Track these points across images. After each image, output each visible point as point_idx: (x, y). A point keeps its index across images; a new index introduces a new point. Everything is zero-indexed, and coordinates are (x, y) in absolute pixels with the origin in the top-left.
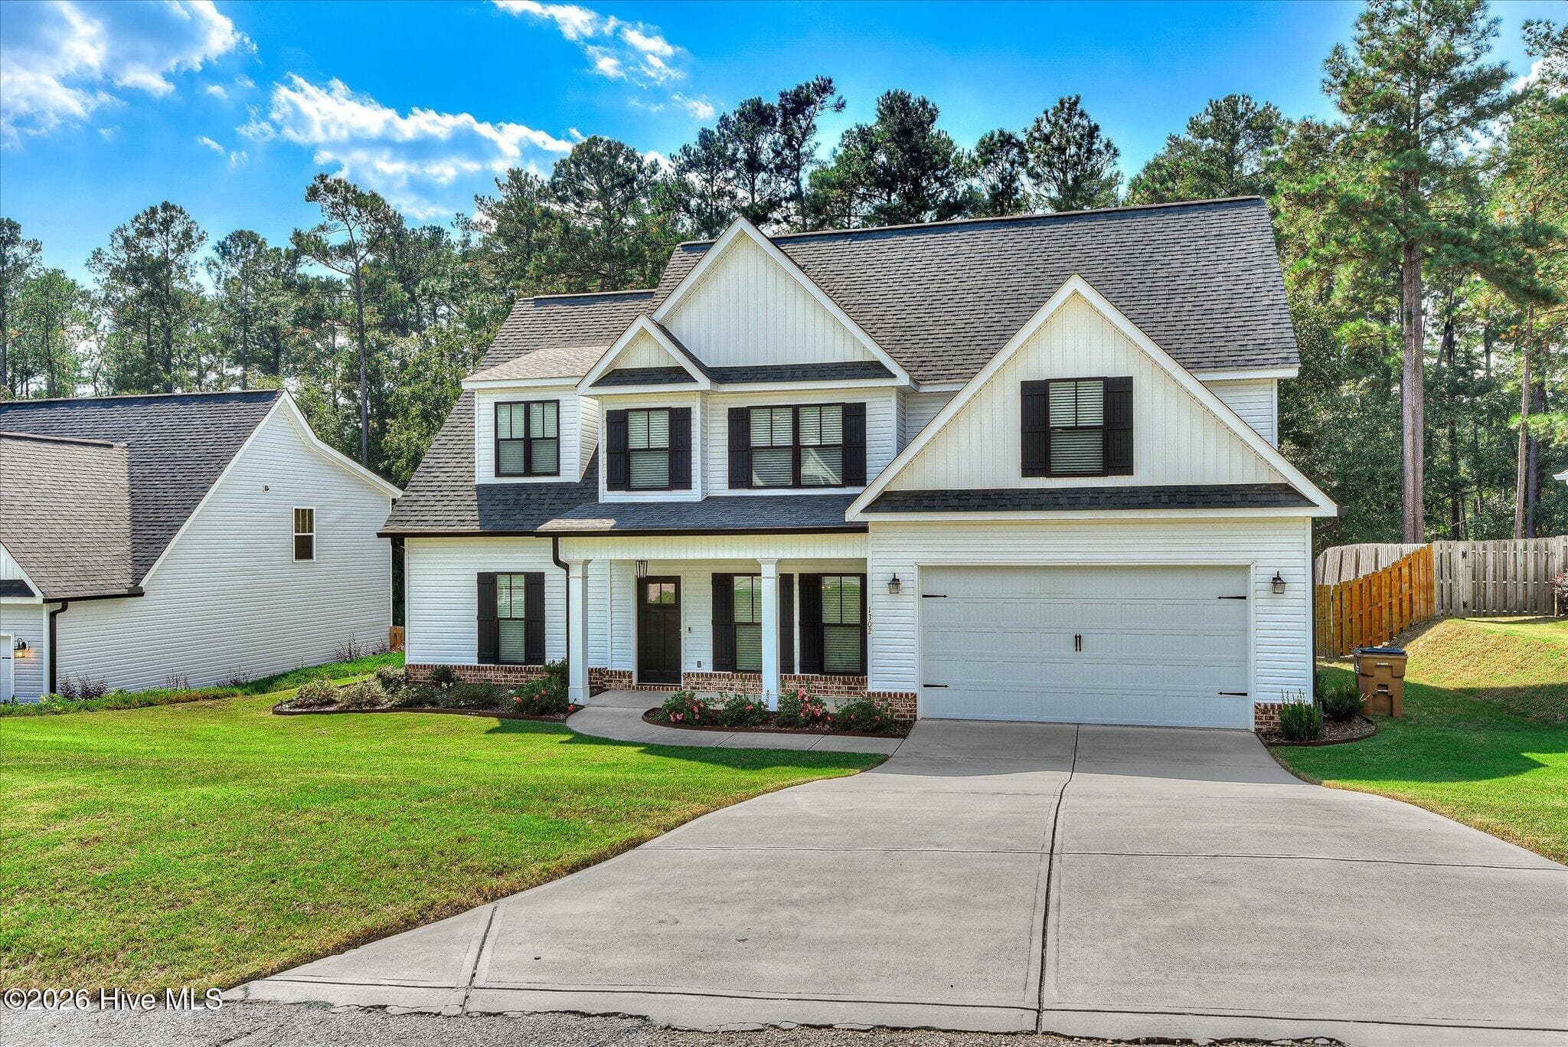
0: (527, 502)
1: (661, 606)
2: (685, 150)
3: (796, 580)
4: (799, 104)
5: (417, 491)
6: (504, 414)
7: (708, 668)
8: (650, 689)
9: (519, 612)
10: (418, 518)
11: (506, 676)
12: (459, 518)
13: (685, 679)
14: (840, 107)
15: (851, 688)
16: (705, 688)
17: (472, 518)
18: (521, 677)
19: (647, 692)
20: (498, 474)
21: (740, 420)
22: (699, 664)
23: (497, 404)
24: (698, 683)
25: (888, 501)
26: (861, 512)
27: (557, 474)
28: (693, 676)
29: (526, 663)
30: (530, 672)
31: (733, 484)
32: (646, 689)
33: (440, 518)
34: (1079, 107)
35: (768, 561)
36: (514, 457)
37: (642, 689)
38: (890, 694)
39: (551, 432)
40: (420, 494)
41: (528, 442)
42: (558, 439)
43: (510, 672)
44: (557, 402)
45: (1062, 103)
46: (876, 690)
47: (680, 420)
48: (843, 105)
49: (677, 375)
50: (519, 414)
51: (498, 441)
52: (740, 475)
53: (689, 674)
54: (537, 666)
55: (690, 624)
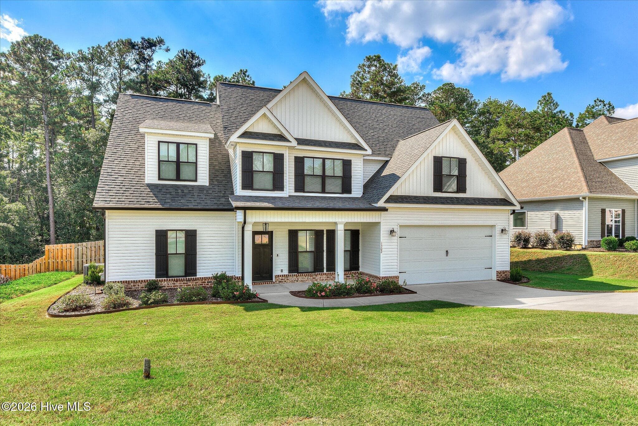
0: (183, 194)
1: (262, 245)
2: (80, 51)
3: (325, 232)
4: (151, 44)
5: (108, 185)
6: (163, 147)
7: (286, 272)
8: (259, 284)
9: (181, 249)
10: (117, 199)
11: (175, 284)
12: (144, 200)
13: (275, 278)
14: (168, 50)
16: (285, 281)
17: (153, 201)
18: (184, 283)
19: (258, 285)
20: (160, 179)
21: (299, 162)
22: (282, 271)
23: (159, 142)
24: (282, 279)
25: (393, 199)
26: (384, 202)
27: (196, 180)
28: (280, 276)
29: (186, 276)
30: (189, 280)
31: (296, 191)
32: (257, 284)
33: (132, 200)
34: (247, 74)
35: (341, 223)
36: (170, 171)
37: (255, 284)
38: (390, 277)
39: (192, 159)
40: (111, 186)
41: (178, 163)
42: (196, 163)
43: (177, 281)
44: (196, 145)
45: (241, 71)
46: (383, 276)
47: (278, 159)
48: (169, 50)
49: (281, 138)
50: (173, 148)
51: (159, 161)
52: (300, 186)
53: (278, 275)
54: (192, 277)
55: (278, 253)
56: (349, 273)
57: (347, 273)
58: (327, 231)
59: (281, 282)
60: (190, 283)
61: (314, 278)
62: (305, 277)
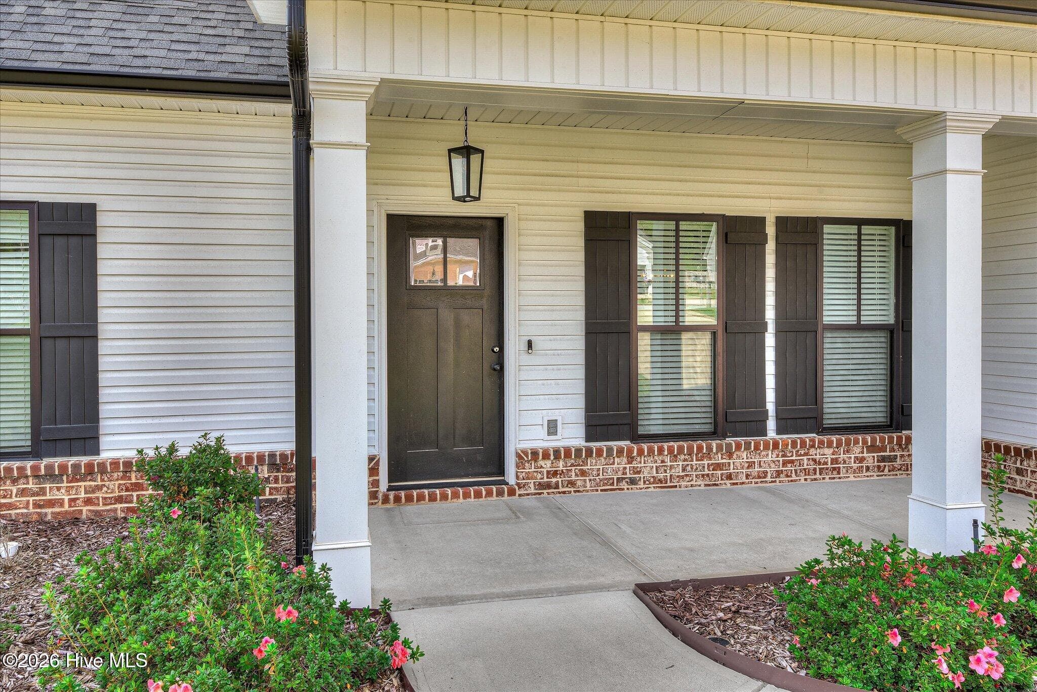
1: (448, 293)
3: (771, 230)
7: (573, 434)
13: (520, 465)
15: (883, 459)
16: (572, 483)
18: (23, 492)
22: (552, 428)
24: (555, 474)
28: (546, 456)
29: (35, 452)
30: (52, 476)
32: (421, 498)
53: (535, 453)
54: (73, 460)
55: (531, 331)
56: (891, 440)
57: (882, 440)
58: (779, 219)
59: (548, 486)
60: (60, 493)
61: (718, 467)
62: (675, 458)
